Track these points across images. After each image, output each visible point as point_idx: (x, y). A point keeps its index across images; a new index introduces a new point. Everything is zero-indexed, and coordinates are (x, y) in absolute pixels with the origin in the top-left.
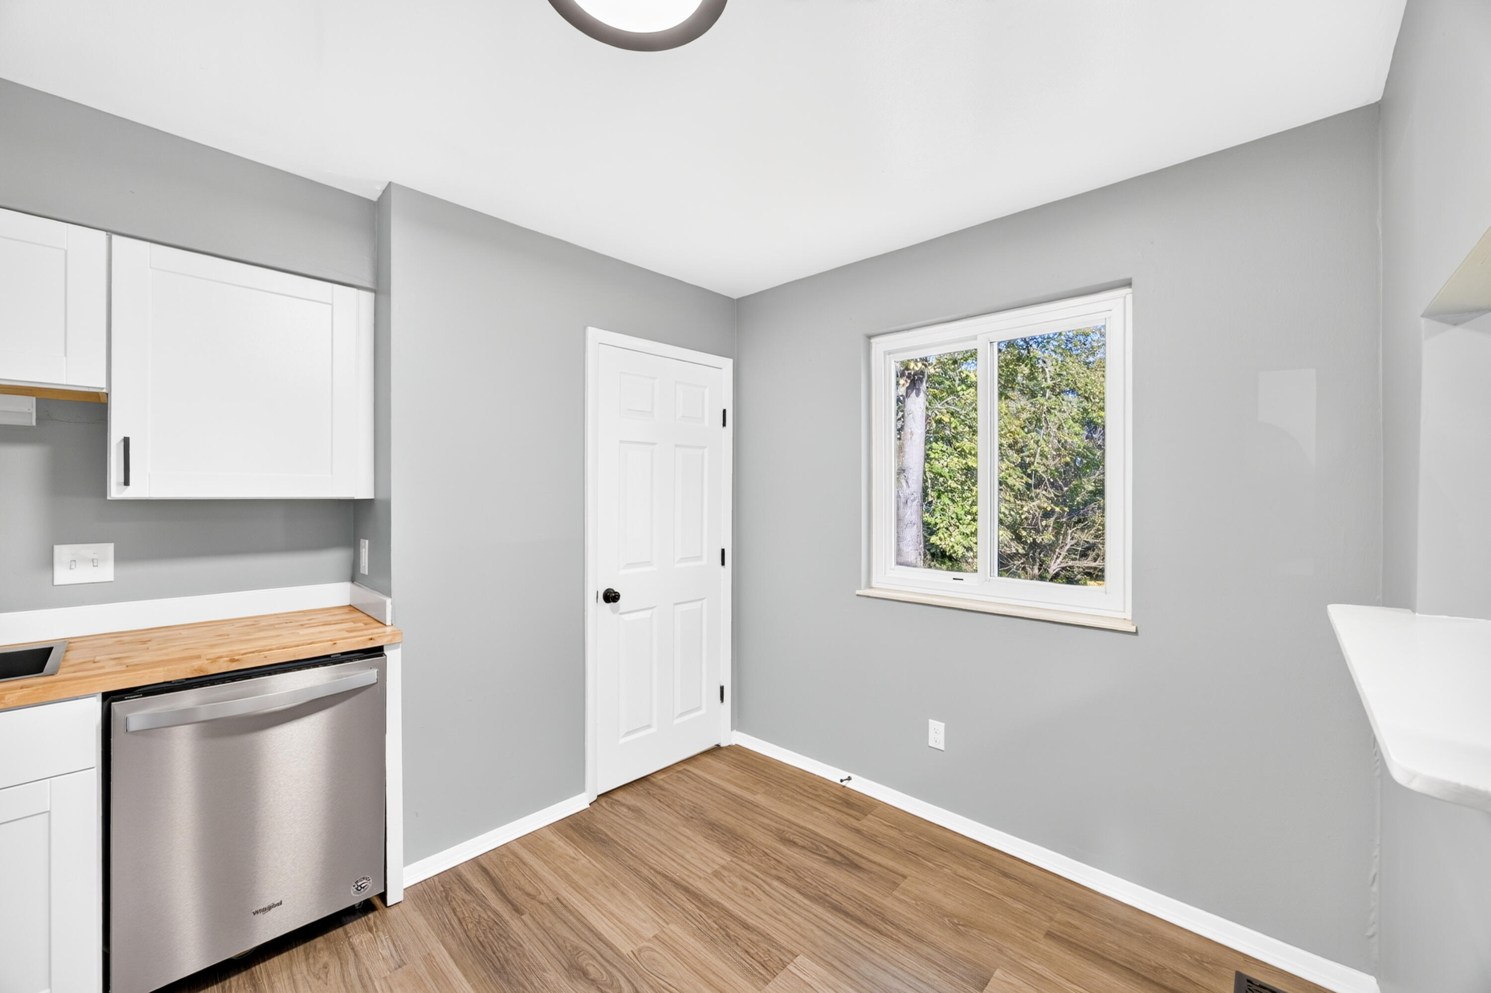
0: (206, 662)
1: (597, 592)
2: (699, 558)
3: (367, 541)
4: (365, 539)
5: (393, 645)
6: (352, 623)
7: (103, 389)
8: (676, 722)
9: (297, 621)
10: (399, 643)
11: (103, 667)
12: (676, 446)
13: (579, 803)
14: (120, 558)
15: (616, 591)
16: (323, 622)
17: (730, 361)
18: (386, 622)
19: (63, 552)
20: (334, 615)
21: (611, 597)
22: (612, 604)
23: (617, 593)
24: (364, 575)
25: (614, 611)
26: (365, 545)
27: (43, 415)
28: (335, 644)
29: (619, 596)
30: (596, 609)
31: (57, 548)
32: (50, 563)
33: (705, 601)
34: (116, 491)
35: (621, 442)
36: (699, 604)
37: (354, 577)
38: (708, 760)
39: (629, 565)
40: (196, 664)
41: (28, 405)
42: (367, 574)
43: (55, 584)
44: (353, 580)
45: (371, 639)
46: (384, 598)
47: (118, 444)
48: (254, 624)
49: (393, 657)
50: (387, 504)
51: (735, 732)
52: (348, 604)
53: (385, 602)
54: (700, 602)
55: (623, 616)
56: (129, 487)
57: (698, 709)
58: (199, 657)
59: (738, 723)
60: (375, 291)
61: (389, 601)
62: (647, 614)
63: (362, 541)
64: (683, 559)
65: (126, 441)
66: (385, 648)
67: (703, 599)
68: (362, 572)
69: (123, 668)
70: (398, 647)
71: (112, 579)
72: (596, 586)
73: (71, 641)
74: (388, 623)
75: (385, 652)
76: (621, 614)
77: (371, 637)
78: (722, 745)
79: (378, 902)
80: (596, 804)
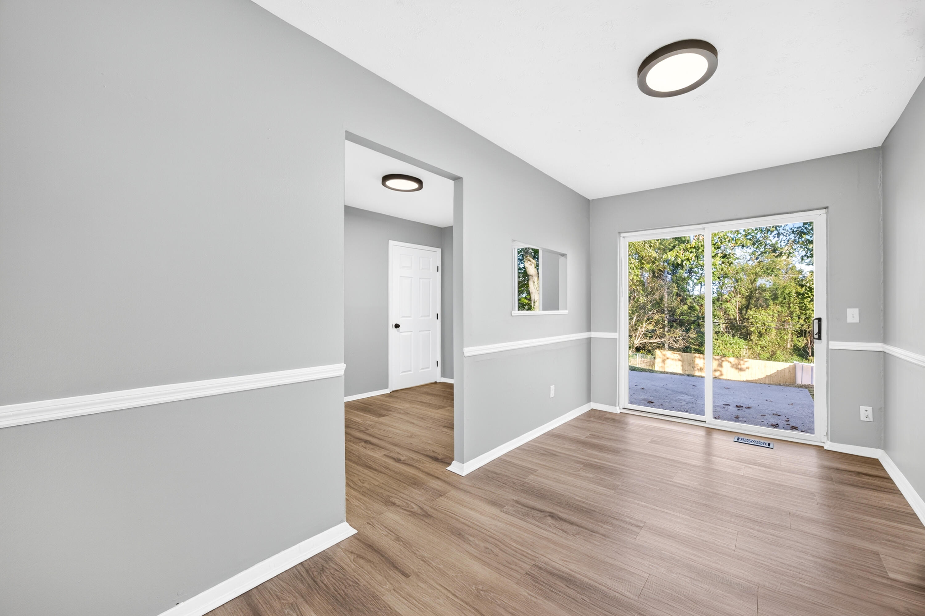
1: (392, 324)
2: (429, 316)
8: (420, 371)
12: (420, 278)
13: (387, 391)
15: (399, 324)
17: (440, 249)
21: (397, 326)
22: (397, 329)
25: (398, 331)
29: (400, 326)
30: (392, 331)
33: (431, 331)
35: (400, 277)
36: (428, 332)
38: (433, 385)
39: (404, 317)
51: (442, 378)
57: (428, 368)
59: (443, 375)
62: (409, 333)
64: (422, 316)
72: (392, 322)
76: (401, 332)
78: (437, 382)
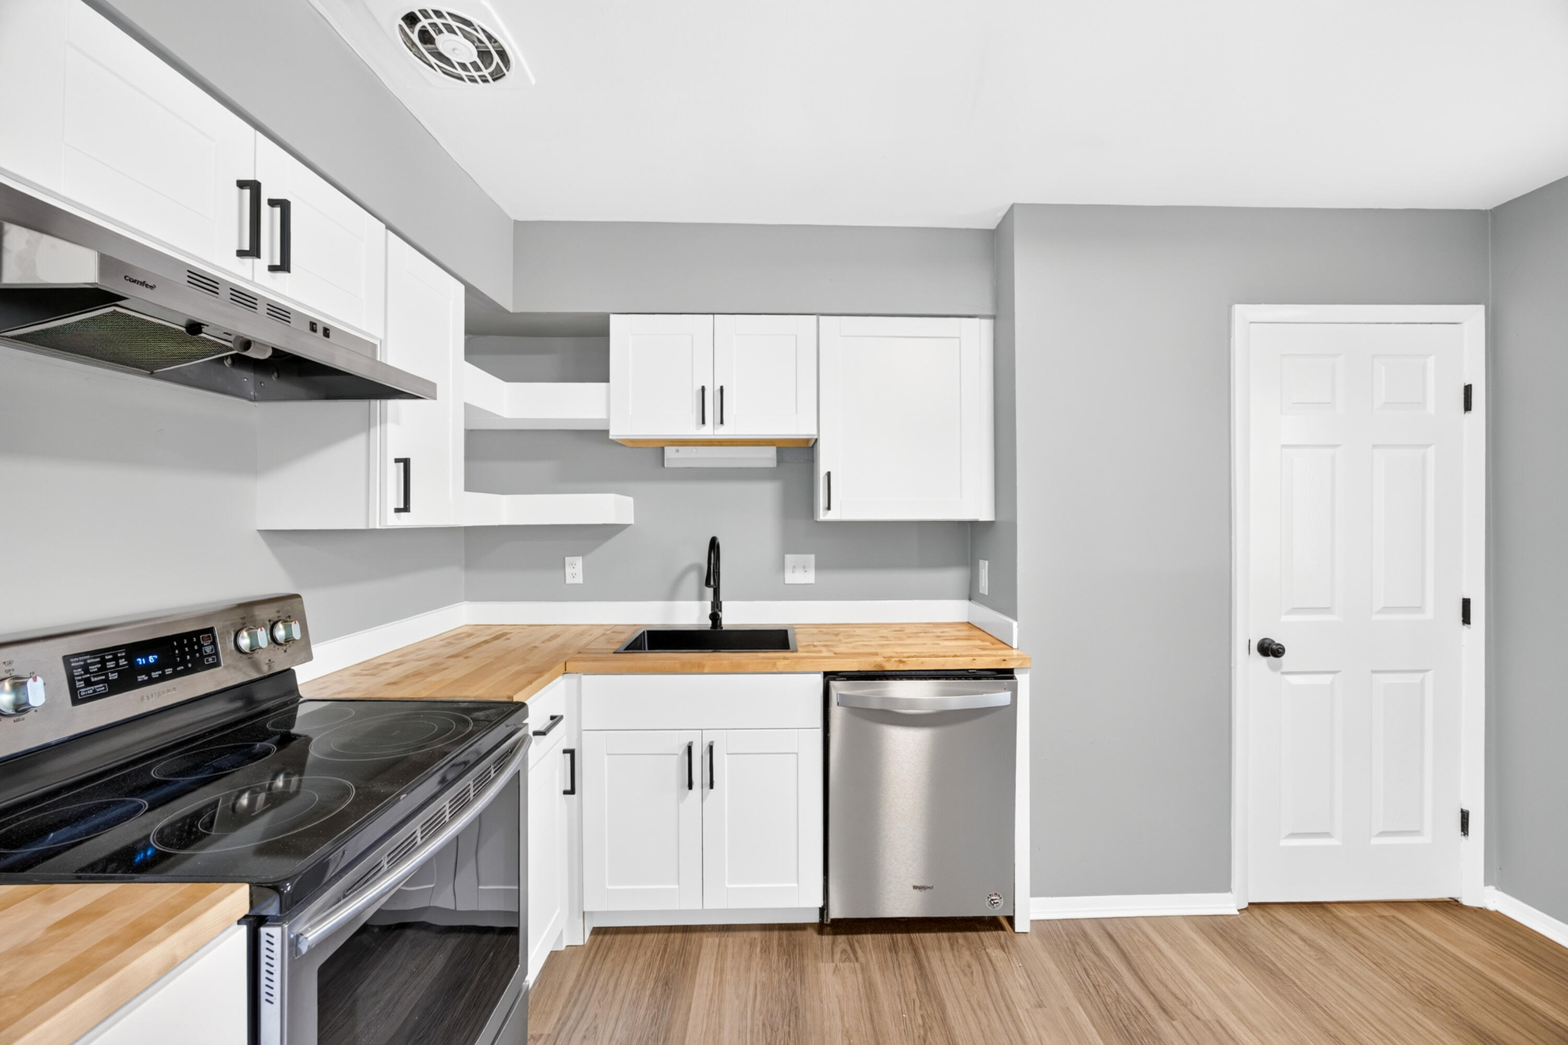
0: (882, 659)
1: (1250, 641)
2: (1419, 609)
3: (987, 562)
4: (985, 559)
5: (1021, 668)
6: (979, 641)
7: (814, 435)
8: (1376, 840)
9: (933, 632)
10: (1027, 668)
11: (821, 652)
12: (1374, 446)
13: (1224, 904)
14: (819, 567)
15: (1277, 642)
16: (956, 636)
17: (1482, 311)
18: (1012, 644)
19: (790, 558)
20: (959, 631)
21: (1269, 649)
22: (1271, 658)
23: (1280, 645)
24: (985, 595)
25: (1274, 669)
26: (985, 566)
27: (780, 459)
28: (974, 660)
29: (1284, 649)
30: (1246, 662)
31: (787, 556)
32: (782, 567)
33: (1429, 675)
34: (823, 516)
35: (1283, 445)
36: (1416, 678)
37: (972, 595)
38: (1438, 916)
39: (1295, 610)
40: (879, 659)
41: (771, 452)
42: (987, 594)
43: (786, 582)
44: (970, 600)
45: (1004, 660)
46: (1010, 620)
47: (824, 477)
48: (900, 629)
49: (1023, 679)
50: (1012, 526)
51: (1493, 892)
52: (966, 620)
53: (1012, 624)
54: (1421, 675)
55: (1287, 677)
56: (830, 511)
57: (1417, 833)
58: (876, 654)
59: (1498, 877)
60: (994, 317)
61: (1015, 624)
62: (1327, 679)
63: (981, 562)
64: (1388, 609)
65: (829, 474)
66: (1015, 671)
67: (1427, 671)
68: (981, 591)
69: (832, 654)
70: (1026, 673)
71: (813, 582)
72: (1247, 632)
73: (795, 626)
74: (1015, 646)
75: (1016, 675)
76: (1283, 673)
77: (1004, 658)
78: (1465, 903)
79: (1005, 923)
80: (1246, 914)
